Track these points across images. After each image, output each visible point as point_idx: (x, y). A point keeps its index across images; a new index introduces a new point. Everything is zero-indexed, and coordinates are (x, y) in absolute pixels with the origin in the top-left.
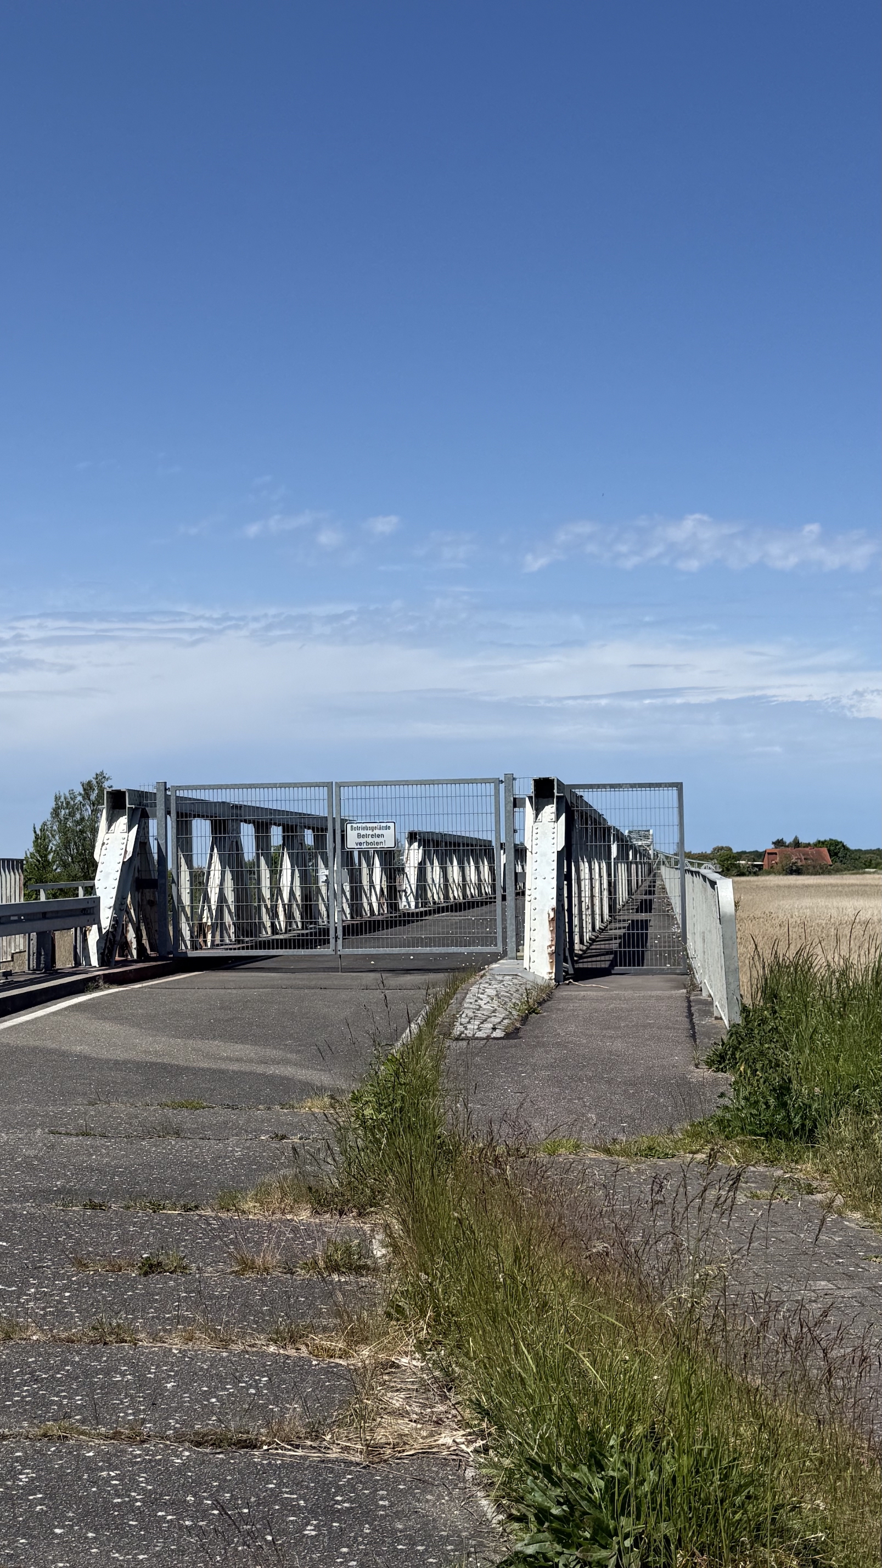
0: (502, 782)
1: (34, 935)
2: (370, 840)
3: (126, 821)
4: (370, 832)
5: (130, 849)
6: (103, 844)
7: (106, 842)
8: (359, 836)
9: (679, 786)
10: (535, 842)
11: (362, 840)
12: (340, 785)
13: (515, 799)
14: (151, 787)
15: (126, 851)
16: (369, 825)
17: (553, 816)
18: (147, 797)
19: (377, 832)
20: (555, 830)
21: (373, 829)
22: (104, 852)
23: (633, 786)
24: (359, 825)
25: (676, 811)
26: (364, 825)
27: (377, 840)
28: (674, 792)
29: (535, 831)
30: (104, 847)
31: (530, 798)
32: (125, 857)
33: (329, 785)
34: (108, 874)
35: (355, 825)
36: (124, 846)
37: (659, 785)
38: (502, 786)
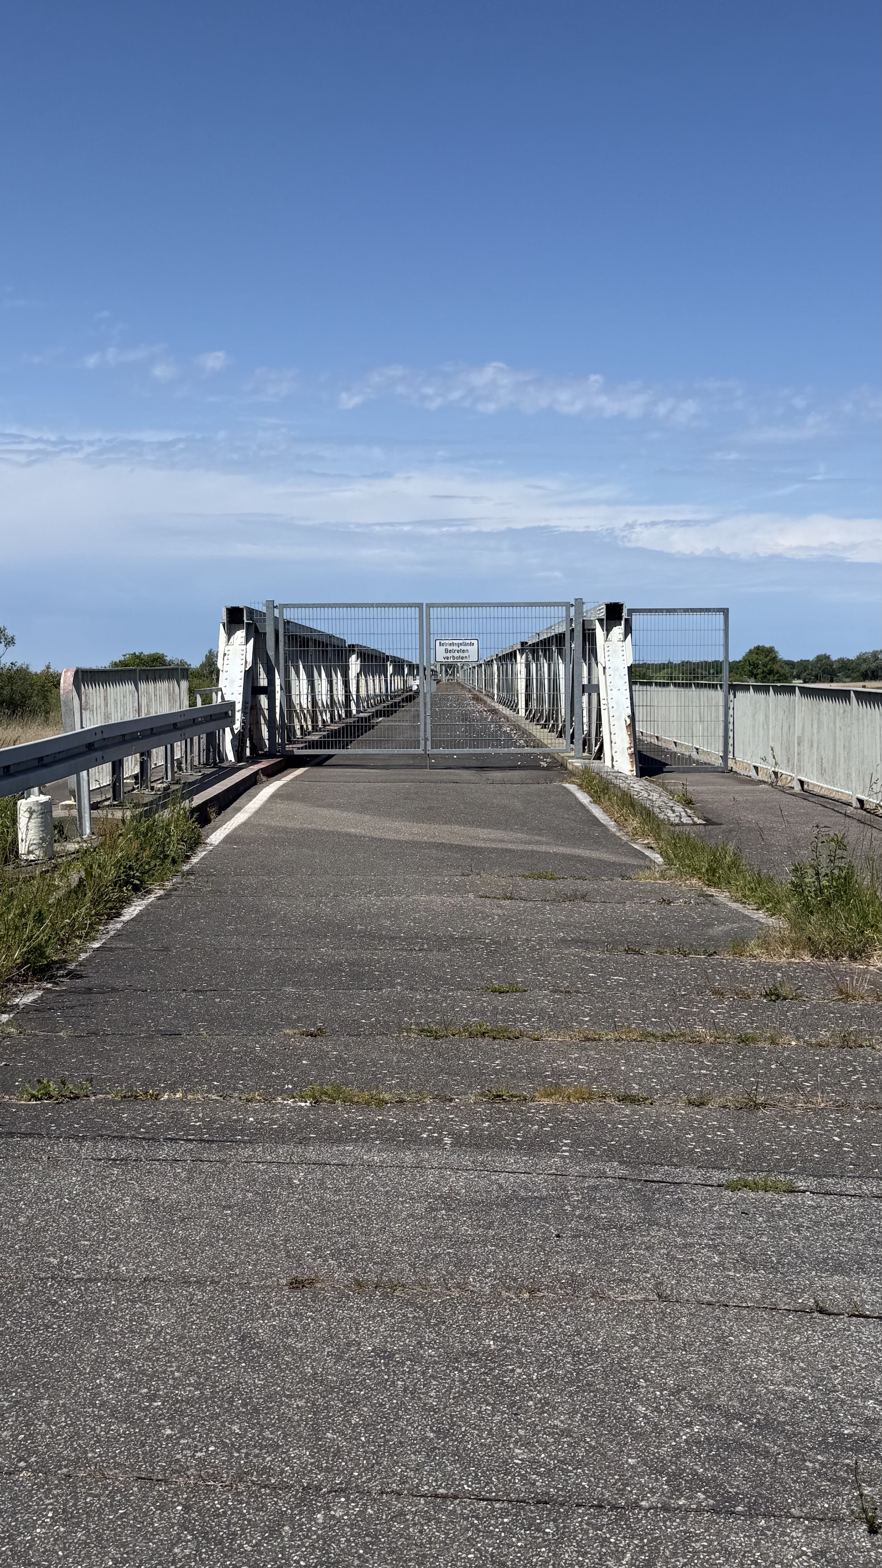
0: (572, 605)
1: (204, 736)
2: (456, 655)
3: (244, 634)
4: (456, 648)
5: (250, 659)
6: (225, 655)
7: (227, 653)
8: (446, 651)
9: (725, 611)
10: (607, 659)
11: (449, 655)
12: (430, 606)
13: (583, 621)
14: (261, 605)
15: (246, 662)
16: (455, 642)
17: (622, 637)
18: (257, 614)
19: (463, 648)
20: (624, 648)
21: (459, 645)
22: (226, 662)
23: (686, 610)
24: (447, 642)
25: (722, 633)
26: (451, 642)
27: (462, 655)
28: (721, 617)
29: (607, 649)
30: (226, 657)
31: (601, 621)
32: (246, 667)
33: (419, 606)
34: (232, 682)
35: (442, 642)
36: (244, 657)
37: (708, 610)
38: (572, 609)
